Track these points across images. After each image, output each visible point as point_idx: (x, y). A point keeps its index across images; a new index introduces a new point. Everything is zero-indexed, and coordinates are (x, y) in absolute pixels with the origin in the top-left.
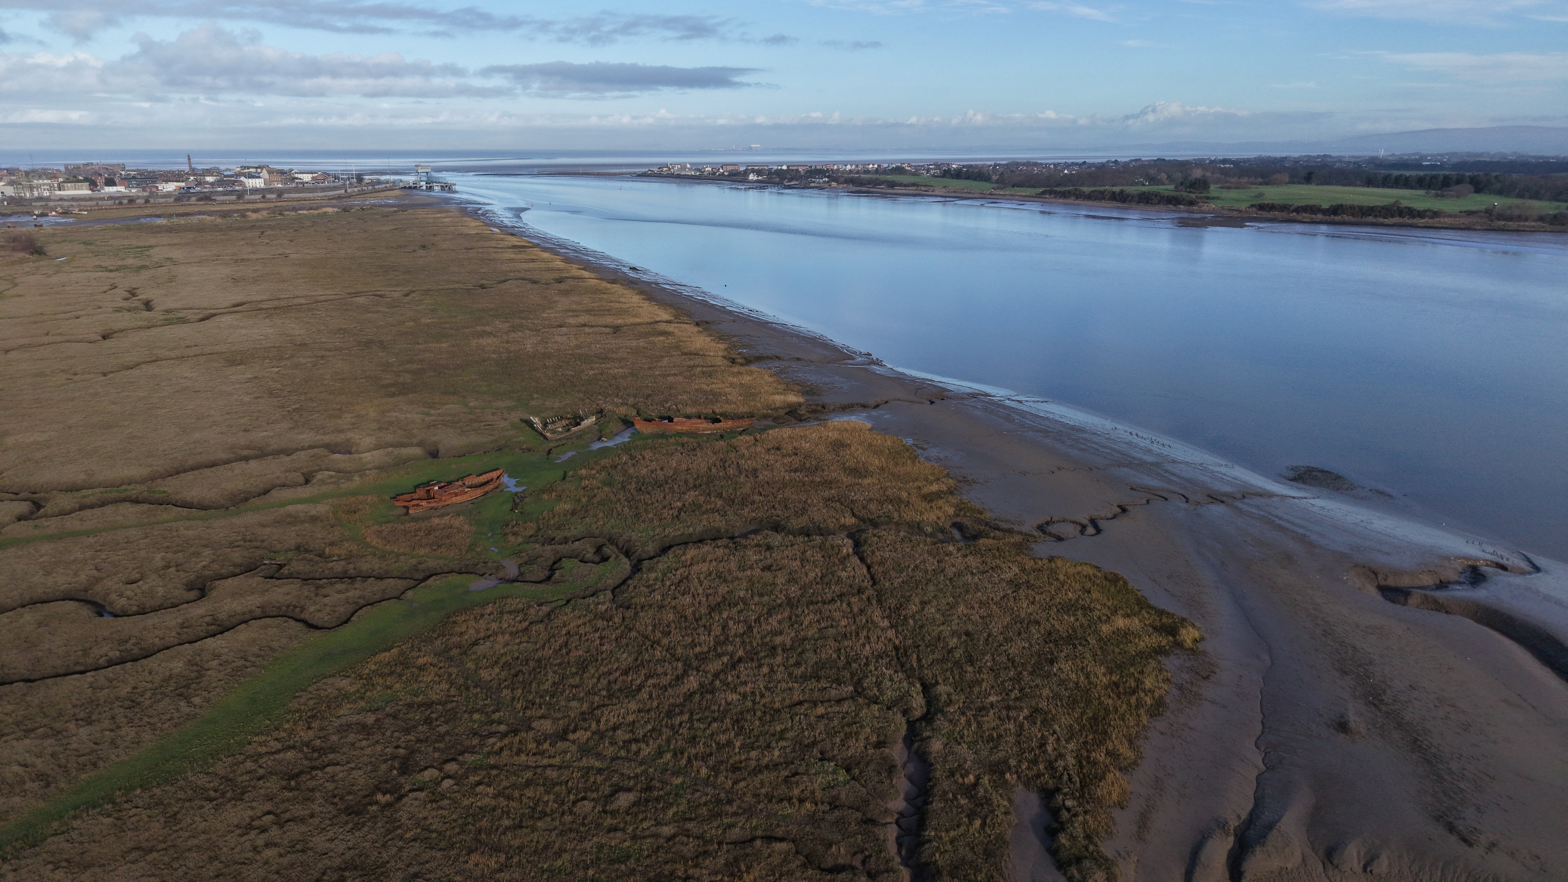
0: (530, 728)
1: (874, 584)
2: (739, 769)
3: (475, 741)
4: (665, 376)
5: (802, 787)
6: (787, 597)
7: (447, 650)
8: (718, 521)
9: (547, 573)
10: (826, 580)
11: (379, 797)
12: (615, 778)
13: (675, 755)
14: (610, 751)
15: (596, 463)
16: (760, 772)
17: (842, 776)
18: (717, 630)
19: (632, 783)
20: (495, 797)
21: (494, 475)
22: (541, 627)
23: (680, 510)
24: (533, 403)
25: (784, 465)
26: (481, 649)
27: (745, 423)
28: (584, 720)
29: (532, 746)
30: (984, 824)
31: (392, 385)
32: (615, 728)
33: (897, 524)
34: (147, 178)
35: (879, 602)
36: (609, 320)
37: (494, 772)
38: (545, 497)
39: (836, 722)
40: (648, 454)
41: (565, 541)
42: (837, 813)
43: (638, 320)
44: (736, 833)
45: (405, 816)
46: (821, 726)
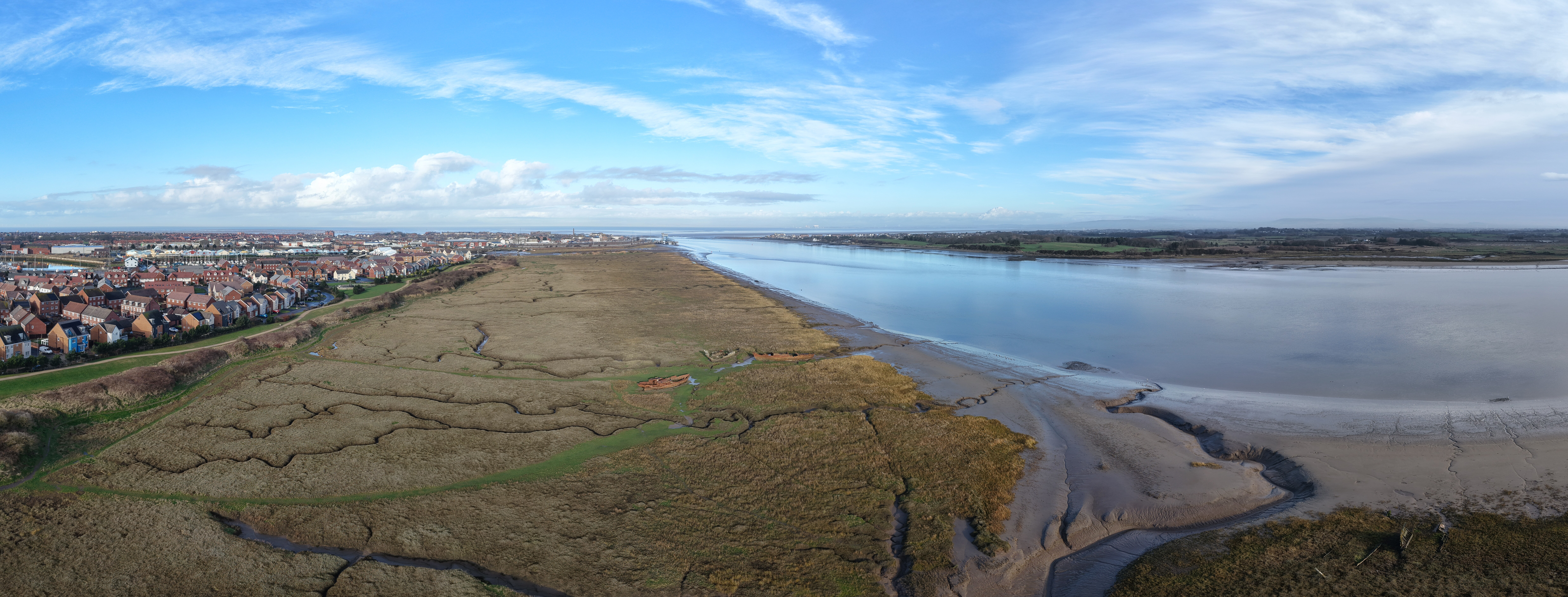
0: (693, 492)
1: (877, 434)
2: (804, 518)
3: (665, 494)
4: (770, 333)
5: (838, 526)
6: (831, 441)
7: (655, 453)
8: (795, 404)
9: (707, 424)
10: (851, 433)
11: (616, 509)
12: (736, 519)
13: (769, 511)
14: (734, 507)
15: (734, 374)
16: (815, 519)
17: (861, 521)
18: (793, 456)
19: (745, 522)
20: (672, 519)
21: (685, 376)
22: (702, 448)
23: (775, 398)
24: (706, 344)
25: (829, 377)
26: (671, 455)
27: (810, 356)
28: (721, 492)
29: (693, 500)
30: (938, 536)
31: (643, 331)
32: (737, 498)
33: (888, 405)
34: (557, 237)
35: (880, 442)
36: (744, 306)
37: (673, 509)
38: (708, 388)
39: (857, 497)
40: (760, 371)
41: (717, 410)
42: (858, 537)
43: (758, 306)
44: (801, 546)
45: (628, 519)
46: (849, 499)
